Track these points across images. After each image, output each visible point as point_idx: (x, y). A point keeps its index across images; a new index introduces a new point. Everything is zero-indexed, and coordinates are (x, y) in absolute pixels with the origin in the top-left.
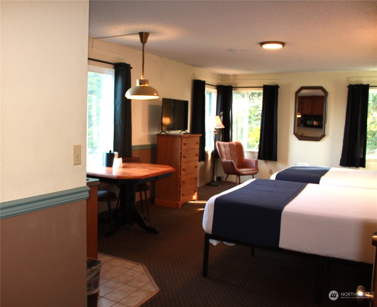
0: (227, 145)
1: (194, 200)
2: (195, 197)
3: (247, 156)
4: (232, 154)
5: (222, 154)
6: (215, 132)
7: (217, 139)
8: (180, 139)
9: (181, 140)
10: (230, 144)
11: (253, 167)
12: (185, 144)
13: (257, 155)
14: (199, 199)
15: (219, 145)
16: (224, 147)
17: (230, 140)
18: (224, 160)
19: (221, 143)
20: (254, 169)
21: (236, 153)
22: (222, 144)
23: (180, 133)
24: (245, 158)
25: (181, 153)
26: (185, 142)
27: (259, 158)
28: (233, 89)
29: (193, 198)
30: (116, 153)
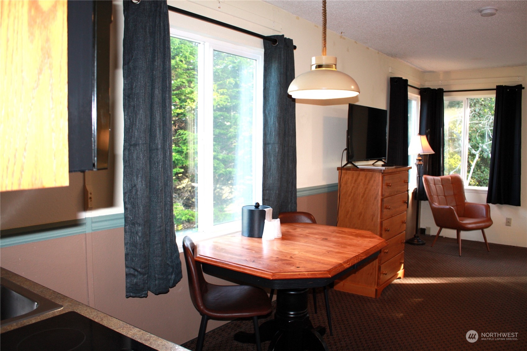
0: (438, 180)
1: (400, 278)
2: (401, 273)
3: (469, 198)
4: (446, 195)
5: (432, 195)
6: (420, 160)
7: (422, 171)
8: (381, 176)
9: (383, 177)
10: (442, 179)
11: (483, 217)
12: (388, 185)
13: (485, 196)
14: (406, 275)
15: (426, 180)
16: (435, 184)
17: (442, 173)
18: (436, 205)
19: (430, 177)
20: (485, 219)
21: (452, 193)
22: (431, 179)
23: (373, 164)
24: (466, 201)
25: (382, 200)
26: (388, 182)
27: (489, 200)
28: (445, 94)
29: (397, 274)
30: (269, 211)
